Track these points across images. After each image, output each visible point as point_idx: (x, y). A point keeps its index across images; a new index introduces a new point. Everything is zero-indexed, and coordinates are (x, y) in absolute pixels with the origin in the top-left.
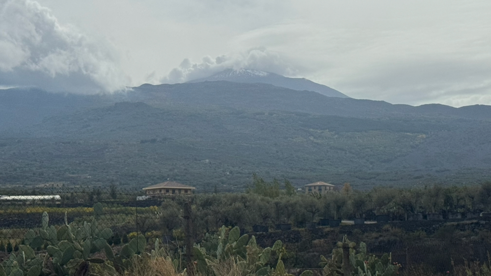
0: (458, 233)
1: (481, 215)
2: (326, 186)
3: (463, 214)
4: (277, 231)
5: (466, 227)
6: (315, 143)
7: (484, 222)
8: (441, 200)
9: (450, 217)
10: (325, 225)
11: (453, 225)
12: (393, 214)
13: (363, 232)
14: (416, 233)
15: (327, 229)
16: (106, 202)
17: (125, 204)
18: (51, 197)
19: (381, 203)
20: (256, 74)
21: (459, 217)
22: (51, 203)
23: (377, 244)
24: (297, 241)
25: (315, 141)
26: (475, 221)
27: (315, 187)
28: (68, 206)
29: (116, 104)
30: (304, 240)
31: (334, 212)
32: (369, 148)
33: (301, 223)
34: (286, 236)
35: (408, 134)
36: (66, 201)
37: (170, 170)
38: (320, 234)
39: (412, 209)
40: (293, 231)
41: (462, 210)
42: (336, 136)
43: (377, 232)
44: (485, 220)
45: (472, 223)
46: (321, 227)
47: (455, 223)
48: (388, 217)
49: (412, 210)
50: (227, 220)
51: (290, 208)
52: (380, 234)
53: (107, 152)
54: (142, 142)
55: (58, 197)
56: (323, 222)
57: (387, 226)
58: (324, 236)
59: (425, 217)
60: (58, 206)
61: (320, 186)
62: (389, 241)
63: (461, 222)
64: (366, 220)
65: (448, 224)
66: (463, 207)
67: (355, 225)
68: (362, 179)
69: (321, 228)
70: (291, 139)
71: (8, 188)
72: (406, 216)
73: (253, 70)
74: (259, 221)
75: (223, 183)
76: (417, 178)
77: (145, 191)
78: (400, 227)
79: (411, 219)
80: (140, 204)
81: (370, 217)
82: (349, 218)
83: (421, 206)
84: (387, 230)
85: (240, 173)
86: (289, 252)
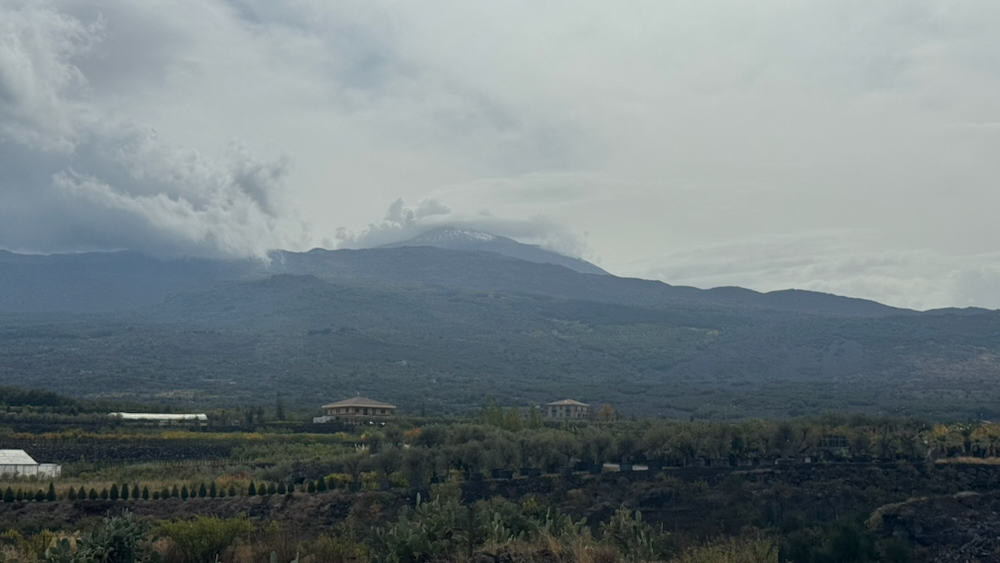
0: (748, 484)
1: (776, 463)
2: (576, 406)
3: (756, 460)
4: (523, 477)
5: (758, 477)
6: (560, 339)
7: (779, 472)
8: (728, 443)
9: (739, 465)
10: (582, 470)
11: (742, 475)
12: (669, 457)
13: (631, 481)
14: (697, 484)
15: (586, 475)
16: (271, 425)
17: (297, 429)
19: (654, 446)
20: (477, 237)
21: (750, 464)
22: (193, 425)
23: (647, 497)
24: (549, 491)
25: (560, 336)
26: (769, 470)
27: (561, 406)
30: (557, 489)
31: (595, 455)
32: (636, 348)
33: (552, 468)
34: (534, 484)
35: (693, 329)
36: (215, 423)
37: (352, 375)
38: (577, 482)
39: (692, 453)
40: (544, 477)
41: (754, 455)
42: (591, 330)
43: (649, 481)
44: (781, 469)
45: (765, 473)
46: (578, 473)
47: (745, 472)
48: (658, 463)
49: (692, 456)
50: (460, 462)
51: (540, 449)
52: (651, 483)
53: (259, 347)
54: (311, 333)
55: (203, 416)
56: (580, 467)
57: (660, 474)
58: (582, 485)
59: (708, 462)
60: (204, 429)
61: (568, 406)
62: (662, 493)
63: (753, 471)
65: (736, 472)
66: (757, 450)
67: (622, 471)
68: (626, 393)
69: (577, 476)
70: (525, 333)
71: (114, 398)
72: (685, 461)
73: (472, 231)
74: (500, 464)
75: (427, 395)
76: (704, 393)
77: (326, 410)
78: (676, 476)
79: (691, 465)
80: (319, 428)
81: (640, 460)
82: (613, 461)
83: (703, 449)
84: (661, 480)
85: (452, 381)
86: (539, 505)
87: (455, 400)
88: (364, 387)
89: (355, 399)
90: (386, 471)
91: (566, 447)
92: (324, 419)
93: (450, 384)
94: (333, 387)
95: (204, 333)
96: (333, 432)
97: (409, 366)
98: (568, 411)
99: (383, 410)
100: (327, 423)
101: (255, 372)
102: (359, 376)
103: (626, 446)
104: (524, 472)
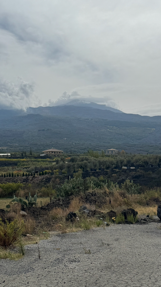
2: (114, 150)
4: (99, 171)
6: (110, 132)
8: (158, 160)
10: (116, 169)
12: (141, 165)
13: (130, 172)
14: (149, 172)
15: (117, 170)
16: (28, 157)
17: (35, 158)
18: (7, 154)
19: (137, 161)
20: (86, 103)
22: (7, 156)
23: (135, 176)
24: (107, 175)
25: (110, 131)
27: (110, 151)
28: (14, 158)
29: (28, 115)
30: (109, 174)
31: (120, 164)
32: (132, 134)
33: (108, 168)
34: (103, 172)
35: (148, 128)
36: (13, 156)
37: (51, 142)
40: (106, 171)
42: (119, 129)
43: (135, 171)
48: (138, 166)
49: (148, 164)
50: (82, 166)
51: (104, 163)
53: (25, 135)
54: (39, 131)
55: (9, 154)
56: (116, 168)
57: (138, 170)
58: (116, 173)
59: (152, 166)
60: (10, 158)
61: (112, 150)
62: (139, 175)
64: (131, 166)
67: (128, 169)
68: (129, 147)
70: (100, 130)
72: (145, 166)
73: (84, 101)
74: (93, 167)
75: (72, 148)
76: (151, 146)
77: (44, 152)
78: (143, 170)
79: (147, 167)
80: (42, 157)
81: (133, 166)
82: (125, 166)
83: (151, 163)
84: (139, 171)
85: (79, 144)
86: (104, 178)
87: (80, 149)
88: (54, 146)
89: (52, 149)
90: (61, 169)
91: (112, 162)
92: (43, 155)
93: (78, 144)
94: (46, 146)
95: (9, 131)
96: (46, 159)
97: (67, 140)
98: (112, 152)
99: (60, 152)
100: (44, 156)
101: (24, 142)
102: (53, 143)
103: (129, 162)
104: (100, 169)
